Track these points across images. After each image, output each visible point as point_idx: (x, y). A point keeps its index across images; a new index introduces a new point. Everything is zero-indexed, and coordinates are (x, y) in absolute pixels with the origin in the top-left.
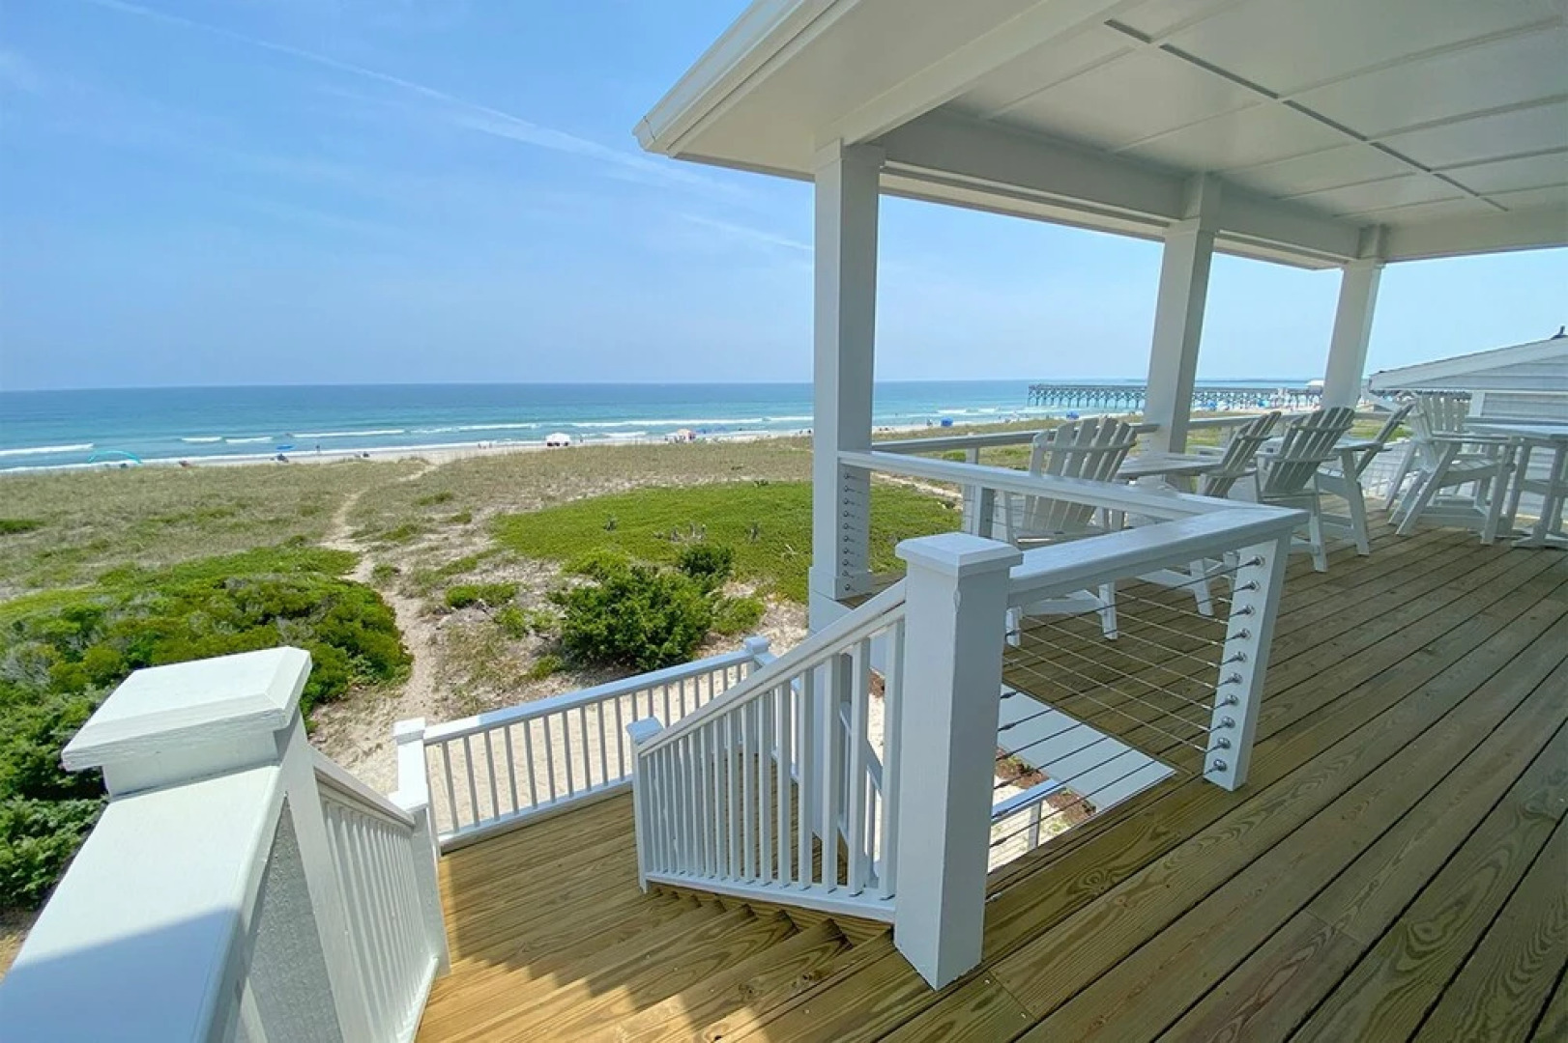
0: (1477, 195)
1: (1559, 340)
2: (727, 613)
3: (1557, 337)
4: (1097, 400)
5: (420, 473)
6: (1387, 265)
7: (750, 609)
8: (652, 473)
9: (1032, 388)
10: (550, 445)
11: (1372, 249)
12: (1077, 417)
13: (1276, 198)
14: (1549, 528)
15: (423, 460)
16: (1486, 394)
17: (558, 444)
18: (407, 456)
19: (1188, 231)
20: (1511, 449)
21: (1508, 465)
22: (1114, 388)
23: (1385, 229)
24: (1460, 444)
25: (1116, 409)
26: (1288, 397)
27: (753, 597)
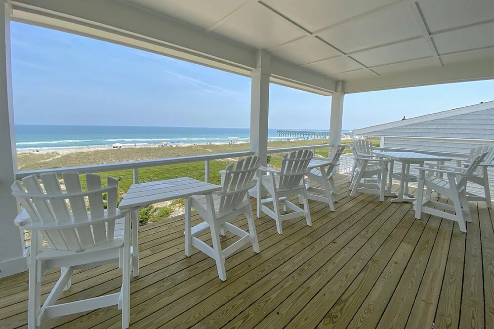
0: (367, 68)
1: (403, 121)
2: (155, 214)
3: (403, 120)
4: (295, 135)
5: (52, 158)
6: (346, 95)
7: (166, 211)
8: (146, 158)
9: (278, 131)
10: (114, 147)
11: (340, 88)
12: (289, 140)
13: (298, 66)
14: (404, 192)
15: (57, 153)
16: (385, 137)
17: (117, 147)
18: (50, 151)
19: (258, 73)
20: (386, 163)
21: (385, 169)
22: (300, 132)
23: (343, 82)
24: (367, 160)
25: (301, 138)
26: (344, 135)
27: (170, 206)
